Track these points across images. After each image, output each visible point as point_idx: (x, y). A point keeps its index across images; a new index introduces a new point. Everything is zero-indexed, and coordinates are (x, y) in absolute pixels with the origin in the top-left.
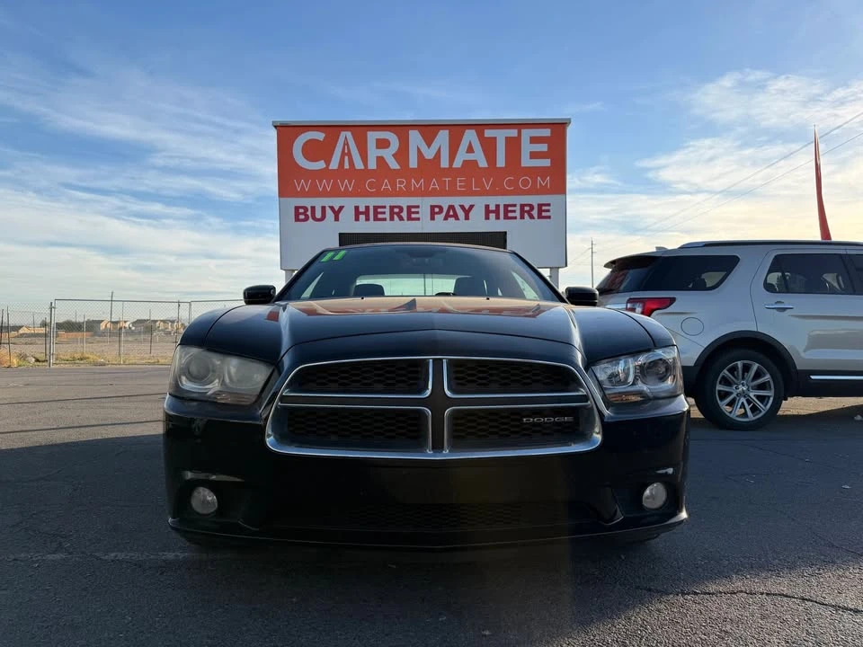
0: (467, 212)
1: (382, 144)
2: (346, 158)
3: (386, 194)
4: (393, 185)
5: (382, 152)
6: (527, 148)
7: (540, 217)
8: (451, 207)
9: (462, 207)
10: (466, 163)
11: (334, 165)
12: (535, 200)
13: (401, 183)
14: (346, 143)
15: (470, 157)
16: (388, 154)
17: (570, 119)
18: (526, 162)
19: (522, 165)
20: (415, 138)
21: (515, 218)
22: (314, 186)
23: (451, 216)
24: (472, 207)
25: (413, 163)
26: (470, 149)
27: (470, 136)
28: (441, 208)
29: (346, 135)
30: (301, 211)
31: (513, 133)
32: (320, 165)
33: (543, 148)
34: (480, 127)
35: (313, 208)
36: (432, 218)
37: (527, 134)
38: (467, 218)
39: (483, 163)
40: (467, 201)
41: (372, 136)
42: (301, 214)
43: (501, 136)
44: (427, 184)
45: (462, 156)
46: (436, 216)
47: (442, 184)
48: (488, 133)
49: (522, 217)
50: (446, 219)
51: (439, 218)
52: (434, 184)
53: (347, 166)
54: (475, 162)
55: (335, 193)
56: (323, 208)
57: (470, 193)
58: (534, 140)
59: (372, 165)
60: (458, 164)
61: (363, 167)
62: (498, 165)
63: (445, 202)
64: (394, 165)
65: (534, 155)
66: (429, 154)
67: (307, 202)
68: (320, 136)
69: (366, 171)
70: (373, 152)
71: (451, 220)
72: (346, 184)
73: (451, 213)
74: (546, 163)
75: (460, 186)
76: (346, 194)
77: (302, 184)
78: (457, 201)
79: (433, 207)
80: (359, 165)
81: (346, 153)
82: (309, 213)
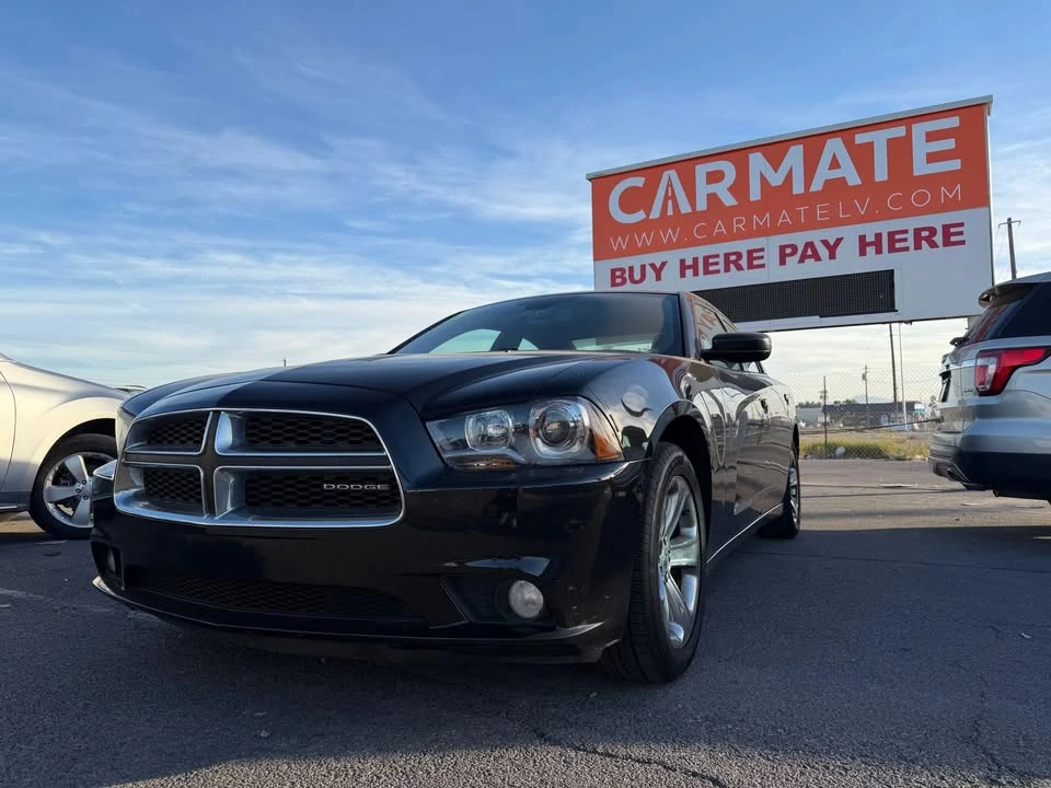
0: (832, 250)
1: (715, 177)
2: (670, 202)
3: (721, 239)
4: (729, 226)
5: (713, 188)
6: (921, 148)
7: (947, 243)
8: (810, 245)
9: (825, 243)
10: (827, 182)
11: (655, 214)
12: (937, 221)
13: (739, 222)
14: (670, 184)
15: (835, 174)
16: (722, 190)
17: (991, 96)
18: (921, 167)
19: (916, 173)
20: (757, 162)
21: (907, 249)
22: (632, 242)
23: (810, 257)
24: (839, 241)
25: (755, 194)
26: (835, 164)
27: (835, 147)
28: (794, 248)
29: (672, 174)
30: (618, 273)
31: (900, 131)
32: (640, 216)
33: (949, 144)
34: (846, 133)
35: (631, 269)
36: (783, 262)
37: (919, 130)
38: (832, 256)
39: (854, 179)
40: (831, 234)
41: (701, 170)
42: (619, 277)
43: (880, 139)
44: (774, 218)
45: (823, 174)
46: (788, 259)
47: (795, 216)
48: (860, 139)
49: (918, 247)
50: (802, 260)
51: (792, 261)
52: (785, 217)
53: (670, 212)
54: (843, 180)
55: (658, 247)
56: (643, 268)
57: (835, 222)
58: (931, 137)
59: (702, 205)
60: (817, 186)
61: (689, 210)
62: (878, 179)
63: (799, 239)
64: (729, 200)
65: (932, 158)
66: (776, 179)
67: (624, 263)
68: (638, 182)
69: (695, 215)
70: (703, 189)
71: (810, 262)
72: (671, 234)
73: (809, 252)
74: (955, 165)
75: (821, 216)
76: (670, 246)
77: (620, 242)
78: (815, 236)
79: (782, 248)
80: (685, 208)
81: (670, 196)
82: (627, 275)
